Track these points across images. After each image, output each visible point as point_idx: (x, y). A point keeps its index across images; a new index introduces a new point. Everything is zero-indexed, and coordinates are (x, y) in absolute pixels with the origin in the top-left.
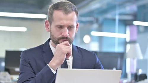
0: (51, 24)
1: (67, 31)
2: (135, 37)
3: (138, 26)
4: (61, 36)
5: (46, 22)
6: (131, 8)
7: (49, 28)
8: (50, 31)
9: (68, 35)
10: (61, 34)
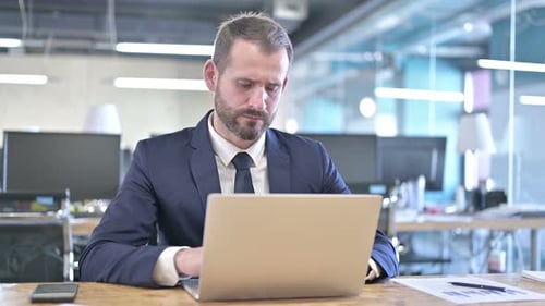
0: (221, 73)
1: (265, 95)
2: (487, 100)
3: (493, 71)
4: (245, 106)
5: (210, 64)
6: (476, 28)
7: (216, 82)
8: (218, 90)
9: (265, 106)
10: (247, 101)
